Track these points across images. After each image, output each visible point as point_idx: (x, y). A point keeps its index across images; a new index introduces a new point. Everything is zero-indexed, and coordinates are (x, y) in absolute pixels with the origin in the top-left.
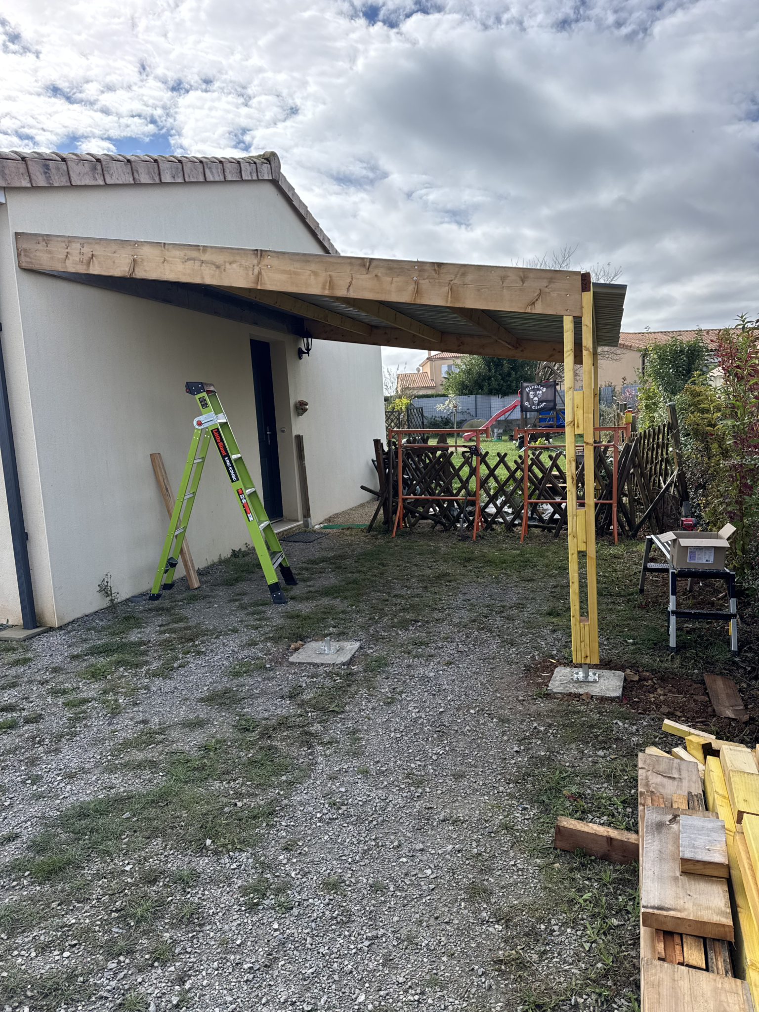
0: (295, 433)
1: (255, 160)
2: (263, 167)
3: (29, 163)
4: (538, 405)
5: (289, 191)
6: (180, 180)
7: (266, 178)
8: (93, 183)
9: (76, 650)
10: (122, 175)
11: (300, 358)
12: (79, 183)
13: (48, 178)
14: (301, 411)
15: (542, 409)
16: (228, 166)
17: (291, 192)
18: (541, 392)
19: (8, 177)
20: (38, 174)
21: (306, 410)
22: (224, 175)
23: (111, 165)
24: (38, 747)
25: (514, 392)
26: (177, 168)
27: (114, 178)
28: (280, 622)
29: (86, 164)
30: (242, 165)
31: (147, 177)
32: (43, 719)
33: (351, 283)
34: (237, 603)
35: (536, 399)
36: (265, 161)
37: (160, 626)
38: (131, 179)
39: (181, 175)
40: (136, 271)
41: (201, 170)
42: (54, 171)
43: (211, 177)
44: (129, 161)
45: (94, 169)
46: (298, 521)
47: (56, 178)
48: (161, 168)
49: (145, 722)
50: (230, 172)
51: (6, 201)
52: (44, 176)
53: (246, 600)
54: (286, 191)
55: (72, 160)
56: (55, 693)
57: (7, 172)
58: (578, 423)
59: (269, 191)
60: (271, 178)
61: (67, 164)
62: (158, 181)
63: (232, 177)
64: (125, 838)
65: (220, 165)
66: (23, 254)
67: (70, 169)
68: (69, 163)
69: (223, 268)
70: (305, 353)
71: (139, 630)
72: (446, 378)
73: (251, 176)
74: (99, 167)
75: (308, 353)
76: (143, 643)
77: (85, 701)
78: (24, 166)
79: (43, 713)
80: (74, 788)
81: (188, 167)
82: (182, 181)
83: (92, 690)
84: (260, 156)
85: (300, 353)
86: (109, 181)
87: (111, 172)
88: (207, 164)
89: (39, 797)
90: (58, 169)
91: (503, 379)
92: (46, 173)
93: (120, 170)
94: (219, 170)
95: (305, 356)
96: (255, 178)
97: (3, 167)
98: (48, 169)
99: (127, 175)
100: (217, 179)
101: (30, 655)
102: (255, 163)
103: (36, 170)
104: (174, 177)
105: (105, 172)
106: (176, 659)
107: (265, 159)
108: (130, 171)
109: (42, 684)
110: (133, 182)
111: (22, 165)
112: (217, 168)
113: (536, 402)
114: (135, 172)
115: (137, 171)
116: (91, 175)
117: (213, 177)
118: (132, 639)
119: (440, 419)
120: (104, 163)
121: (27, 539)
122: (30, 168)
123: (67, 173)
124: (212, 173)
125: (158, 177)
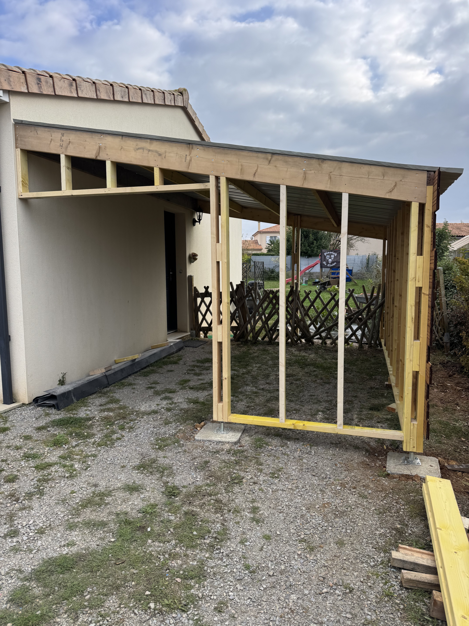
0: (188, 274)
1: (173, 93)
2: (178, 97)
3: (28, 75)
4: (331, 264)
5: (193, 115)
6: (127, 100)
7: (180, 105)
8: (69, 95)
9: (42, 423)
10: (89, 92)
11: (194, 225)
12: (60, 94)
13: (40, 88)
14: (193, 260)
15: (333, 266)
16: (157, 94)
17: (194, 116)
18: (333, 256)
19: (12, 84)
20: (33, 84)
21: (196, 259)
22: (154, 100)
23: (82, 84)
24: (15, 504)
25: (316, 255)
26: (125, 92)
27: (84, 93)
28: (185, 406)
29: (66, 81)
30: (166, 95)
31: (106, 95)
32: (18, 479)
33: (256, 171)
34: (152, 390)
35: (330, 260)
36: (180, 94)
37: (101, 405)
38: (95, 95)
39: (127, 96)
40: (100, 154)
41: (140, 95)
42: (43, 83)
43: (146, 100)
44: (94, 83)
45: (71, 85)
46: (187, 332)
47: (45, 88)
48: (115, 90)
49: (96, 486)
50: (158, 98)
51: (10, 101)
52: (37, 86)
53: (158, 388)
54: (191, 114)
55: (56, 77)
56: (27, 457)
57: (11, 79)
58: (419, 279)
59: (180, 114)
60: (182, 105)
61: (53, 80)
62: (112, 99)
63: (159, 101)
64: (87, 595)
65: (152, 93)
66: (19, 139)
67: (55, 83)
68: (55, 79)
69: (164, 155)
70: (198, 222)
71: (86, 408)
72: (269, 244)
73: (171, 102)
74: (74, 84)
75: (199, 222)
76: (90, 419)
77: (50, 465)
78: (24, 77)
79: (18, 474)
80: (44, 544)
81: (132, 91)
82: (128, 101)
83: (54, 456)
84: (176, 90)
85: (194, 222)
86: (80, 95)
87: (82, 89)
88: (144, 91)
89: (15, 550)
90: (47, 82)
91: (308, 246)
92: (38, 84)
93: (88, 88)
94: (151, 96)
95: (197, 224)
96: (173, 104)
97: (9, 76)
98: (40, 81)
99: (92, 92)
100: (150, 102)
101: (8, 425)
102: (173, 94)
103: (32, 81)
104: (122, 97)
105: (78, 89)
106: (113, 432)
107: (180, 92)
108: (94, 90)
109: (17, 449)
110: (96, 97)
111: (22, 76)
112: (150, 95)
113: (330, 262)
114: (97, 90)
115: (99, 90)
116: (69, 89)
117: (147, 100)
118: (81, 416)
119: (268, 270)
120: (78, 82)
121: (10, 340)
122: (28, 79)
123: (52, 86)
124: (147, 98)
125: (112, 96)
